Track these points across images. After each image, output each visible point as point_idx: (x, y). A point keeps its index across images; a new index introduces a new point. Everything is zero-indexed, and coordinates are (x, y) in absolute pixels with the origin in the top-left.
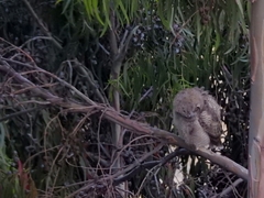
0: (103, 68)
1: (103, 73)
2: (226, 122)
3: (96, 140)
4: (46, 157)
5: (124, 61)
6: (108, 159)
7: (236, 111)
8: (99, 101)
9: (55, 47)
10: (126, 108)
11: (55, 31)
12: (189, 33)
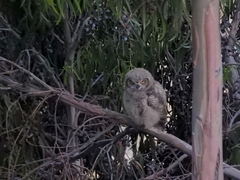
0: (58, 56)
1: (58, 61)
2: (171, 103)
3: (53, 121)
4: (8, 138)
5: (77, 50)
6: (64, 139)
7: (180, 93)
8: (56, 86)
9: (14, 37)
10: (80, 92)
11: (15, 23)
12: (136, 23)
